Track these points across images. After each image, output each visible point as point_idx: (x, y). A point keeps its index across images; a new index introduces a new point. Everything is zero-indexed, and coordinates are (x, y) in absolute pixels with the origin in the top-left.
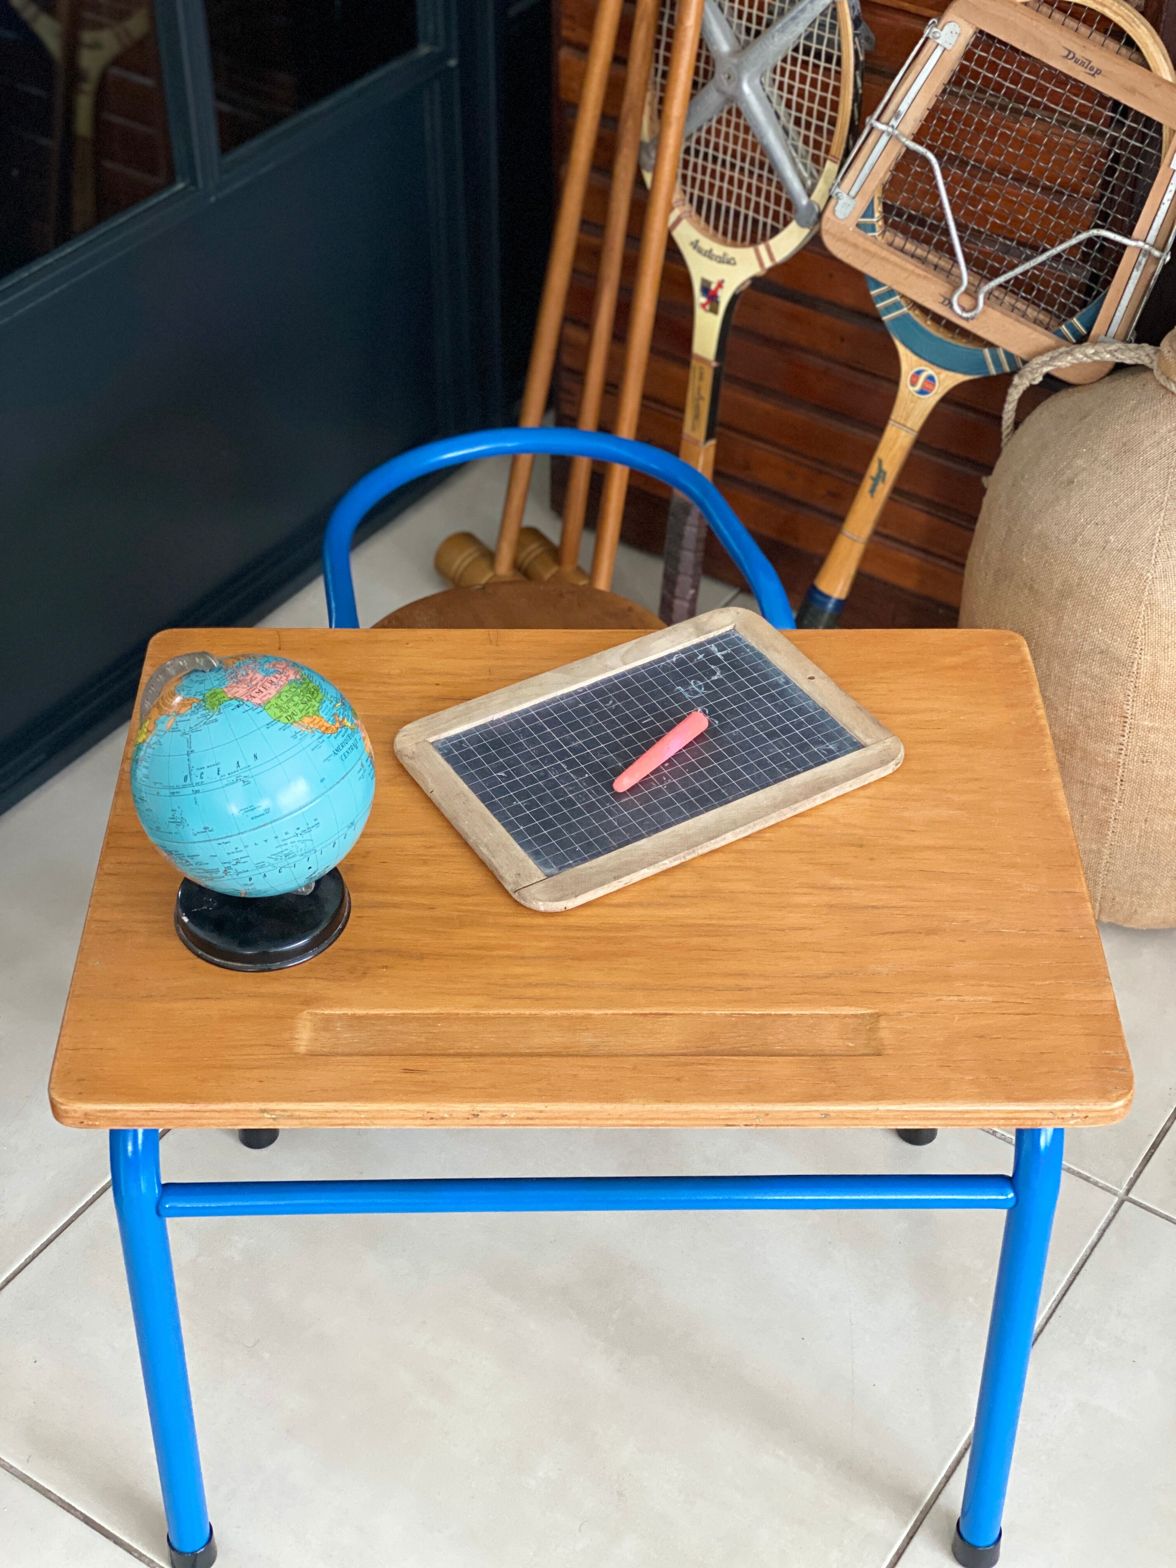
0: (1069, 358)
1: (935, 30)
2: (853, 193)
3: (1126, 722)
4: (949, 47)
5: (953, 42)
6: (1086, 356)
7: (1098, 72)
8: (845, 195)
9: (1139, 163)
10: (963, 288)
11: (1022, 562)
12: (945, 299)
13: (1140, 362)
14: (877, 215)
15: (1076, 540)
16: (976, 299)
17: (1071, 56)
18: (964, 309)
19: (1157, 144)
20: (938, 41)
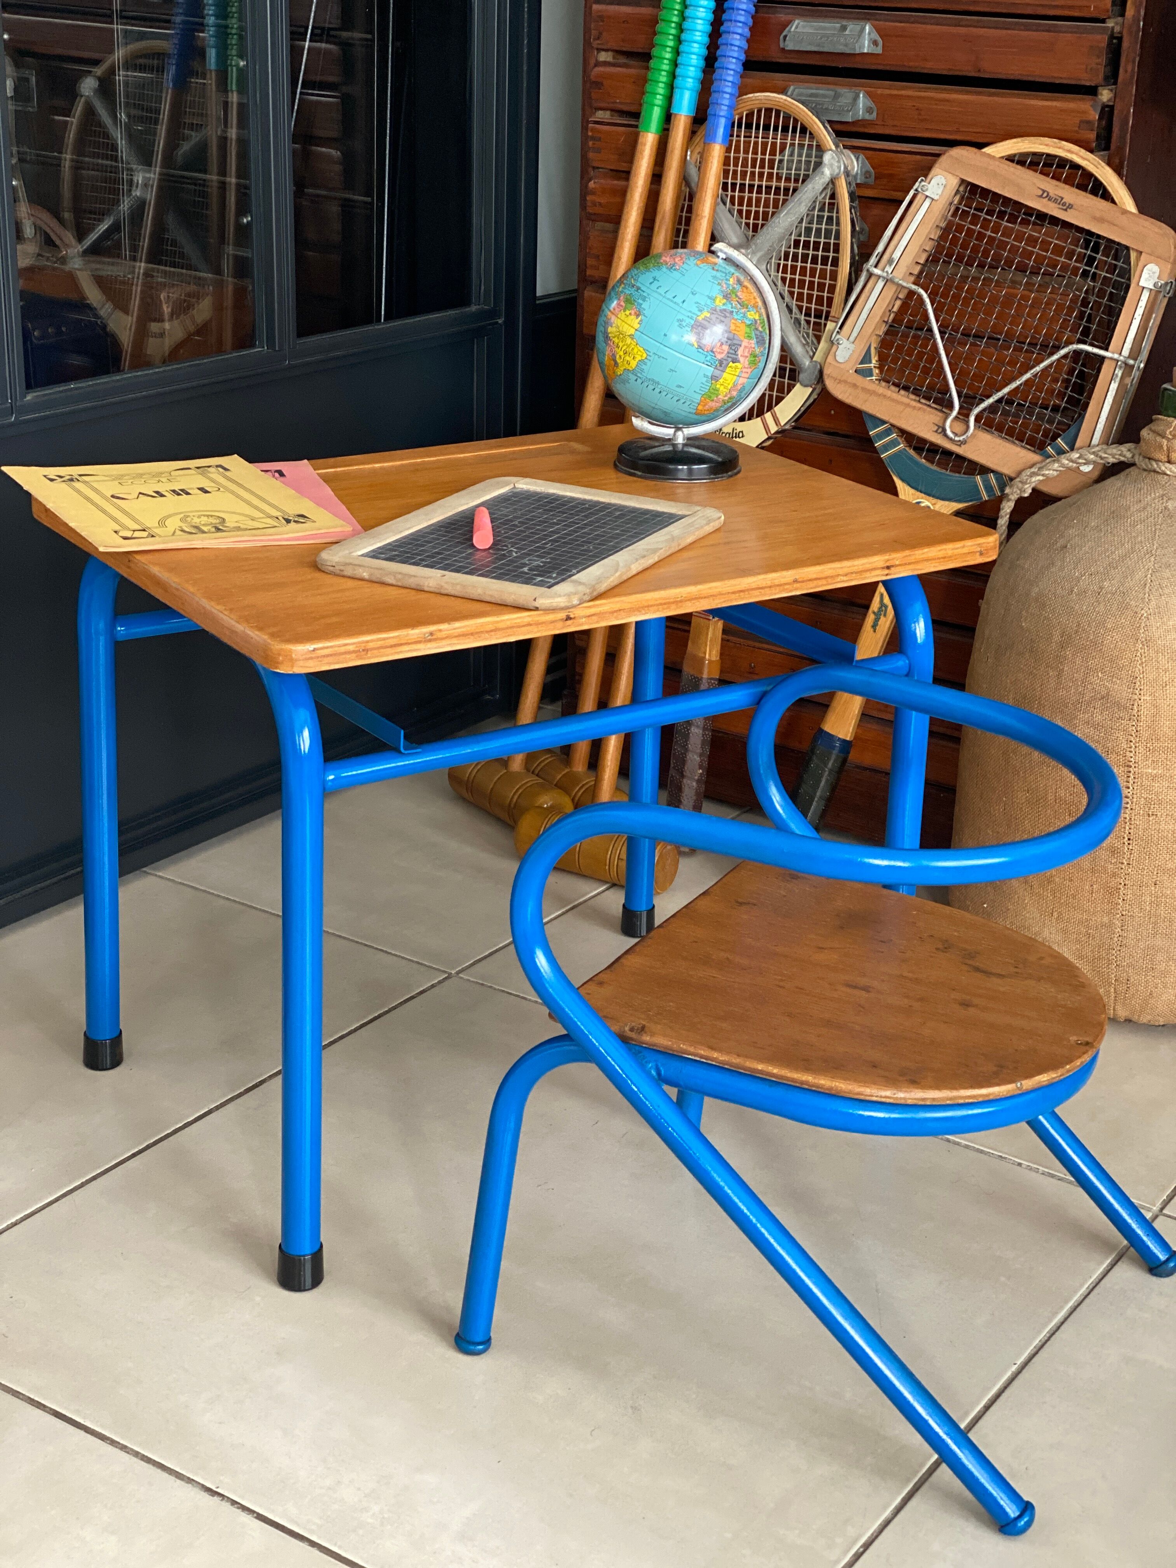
0: (1056, 465)
1: (923, 183)
2: (852, 339)
3: (1130, 772)
4: (936, 197)
5: (940, 192)
6: (1072, 461)
7: (1070, 206)
8: (845, 340)
9: (1111, 292)
10: (955, 413)
11: (1022, 627)
12: (939, 427)
13: (1122, 459)
14: (874, 361)
15: (1072, 591)
16: (967, 423)
17: (1045, 195)
18: (956, 435)
19: (1126, 273)
20: (927, 193)
